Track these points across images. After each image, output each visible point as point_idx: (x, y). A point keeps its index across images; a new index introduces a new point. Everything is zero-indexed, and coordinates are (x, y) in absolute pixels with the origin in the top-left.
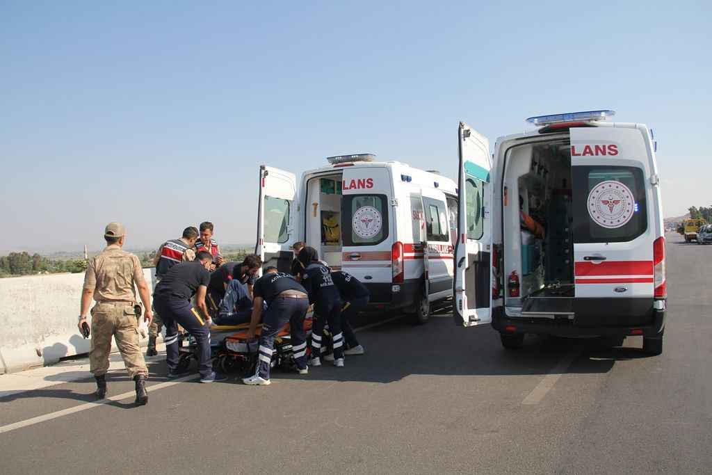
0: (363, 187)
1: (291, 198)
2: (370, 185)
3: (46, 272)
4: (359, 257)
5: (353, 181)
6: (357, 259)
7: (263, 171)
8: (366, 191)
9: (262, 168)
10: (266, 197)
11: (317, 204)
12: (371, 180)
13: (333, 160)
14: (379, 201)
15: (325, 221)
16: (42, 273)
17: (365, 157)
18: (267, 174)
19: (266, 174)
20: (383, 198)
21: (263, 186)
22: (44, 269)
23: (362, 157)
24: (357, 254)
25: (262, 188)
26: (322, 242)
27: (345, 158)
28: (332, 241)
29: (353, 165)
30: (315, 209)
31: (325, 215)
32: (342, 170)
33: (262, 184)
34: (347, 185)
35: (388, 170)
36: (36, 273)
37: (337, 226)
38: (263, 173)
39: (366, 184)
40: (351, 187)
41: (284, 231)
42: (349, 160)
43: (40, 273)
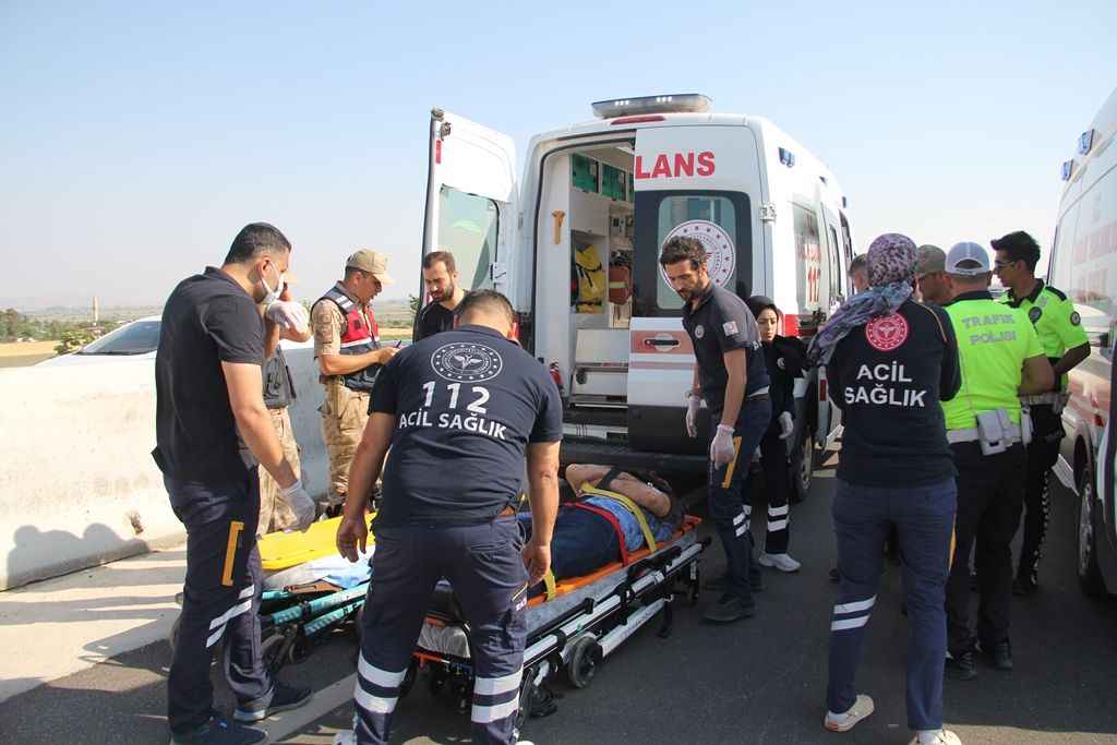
0: (689, 172)
1: (502, 197)
2: (706, 169)
3: (31, 339)
4: (675, 343)
5: (663, 158)
6: (670, 347)
7: (438, 125)
8: (696, 182)
9: (437, 115)
10: (443, 188)
11: (563, 215)
12: (711, 155)
13: (605, 108)
14: (728, 207)
15: (577, 254)
16: (24, 340)
17: (689, 101)
18: (448, 131)
19: (446, 130)
20: (740, 202)
21: (439, 161)
22: (27, 334)
23: (681, 103)
24: (671, 338)
25: (436, 167)
26: (572, 304)
27: (639, 104)
28: (590, 304)
29: (660, 119)
30: (559, 224)
31: (580, 241)
32: (634, 130)
33: (434, 157)
34: (648, 166)
35: (753, 134)
36: (14, 341)
37: (600, 268)
38: (438, 129)
39: (697, 165)
40: (657, 172)
41: (485, 275)
42: (649, 109)
43: (20, 340)
